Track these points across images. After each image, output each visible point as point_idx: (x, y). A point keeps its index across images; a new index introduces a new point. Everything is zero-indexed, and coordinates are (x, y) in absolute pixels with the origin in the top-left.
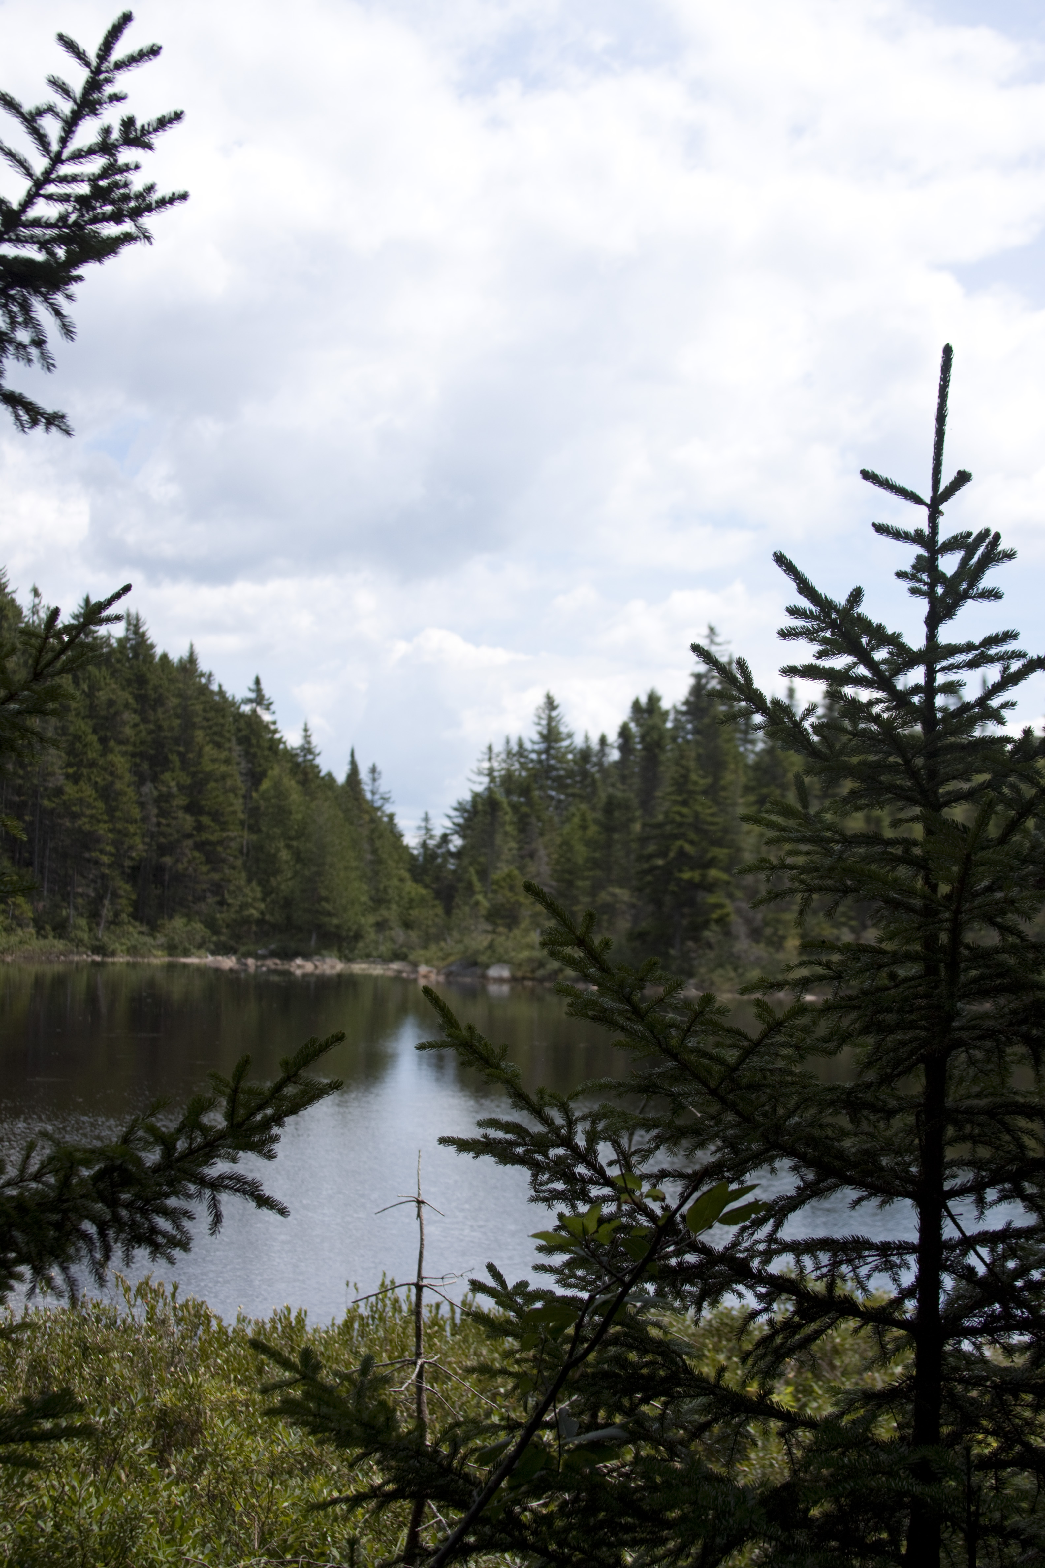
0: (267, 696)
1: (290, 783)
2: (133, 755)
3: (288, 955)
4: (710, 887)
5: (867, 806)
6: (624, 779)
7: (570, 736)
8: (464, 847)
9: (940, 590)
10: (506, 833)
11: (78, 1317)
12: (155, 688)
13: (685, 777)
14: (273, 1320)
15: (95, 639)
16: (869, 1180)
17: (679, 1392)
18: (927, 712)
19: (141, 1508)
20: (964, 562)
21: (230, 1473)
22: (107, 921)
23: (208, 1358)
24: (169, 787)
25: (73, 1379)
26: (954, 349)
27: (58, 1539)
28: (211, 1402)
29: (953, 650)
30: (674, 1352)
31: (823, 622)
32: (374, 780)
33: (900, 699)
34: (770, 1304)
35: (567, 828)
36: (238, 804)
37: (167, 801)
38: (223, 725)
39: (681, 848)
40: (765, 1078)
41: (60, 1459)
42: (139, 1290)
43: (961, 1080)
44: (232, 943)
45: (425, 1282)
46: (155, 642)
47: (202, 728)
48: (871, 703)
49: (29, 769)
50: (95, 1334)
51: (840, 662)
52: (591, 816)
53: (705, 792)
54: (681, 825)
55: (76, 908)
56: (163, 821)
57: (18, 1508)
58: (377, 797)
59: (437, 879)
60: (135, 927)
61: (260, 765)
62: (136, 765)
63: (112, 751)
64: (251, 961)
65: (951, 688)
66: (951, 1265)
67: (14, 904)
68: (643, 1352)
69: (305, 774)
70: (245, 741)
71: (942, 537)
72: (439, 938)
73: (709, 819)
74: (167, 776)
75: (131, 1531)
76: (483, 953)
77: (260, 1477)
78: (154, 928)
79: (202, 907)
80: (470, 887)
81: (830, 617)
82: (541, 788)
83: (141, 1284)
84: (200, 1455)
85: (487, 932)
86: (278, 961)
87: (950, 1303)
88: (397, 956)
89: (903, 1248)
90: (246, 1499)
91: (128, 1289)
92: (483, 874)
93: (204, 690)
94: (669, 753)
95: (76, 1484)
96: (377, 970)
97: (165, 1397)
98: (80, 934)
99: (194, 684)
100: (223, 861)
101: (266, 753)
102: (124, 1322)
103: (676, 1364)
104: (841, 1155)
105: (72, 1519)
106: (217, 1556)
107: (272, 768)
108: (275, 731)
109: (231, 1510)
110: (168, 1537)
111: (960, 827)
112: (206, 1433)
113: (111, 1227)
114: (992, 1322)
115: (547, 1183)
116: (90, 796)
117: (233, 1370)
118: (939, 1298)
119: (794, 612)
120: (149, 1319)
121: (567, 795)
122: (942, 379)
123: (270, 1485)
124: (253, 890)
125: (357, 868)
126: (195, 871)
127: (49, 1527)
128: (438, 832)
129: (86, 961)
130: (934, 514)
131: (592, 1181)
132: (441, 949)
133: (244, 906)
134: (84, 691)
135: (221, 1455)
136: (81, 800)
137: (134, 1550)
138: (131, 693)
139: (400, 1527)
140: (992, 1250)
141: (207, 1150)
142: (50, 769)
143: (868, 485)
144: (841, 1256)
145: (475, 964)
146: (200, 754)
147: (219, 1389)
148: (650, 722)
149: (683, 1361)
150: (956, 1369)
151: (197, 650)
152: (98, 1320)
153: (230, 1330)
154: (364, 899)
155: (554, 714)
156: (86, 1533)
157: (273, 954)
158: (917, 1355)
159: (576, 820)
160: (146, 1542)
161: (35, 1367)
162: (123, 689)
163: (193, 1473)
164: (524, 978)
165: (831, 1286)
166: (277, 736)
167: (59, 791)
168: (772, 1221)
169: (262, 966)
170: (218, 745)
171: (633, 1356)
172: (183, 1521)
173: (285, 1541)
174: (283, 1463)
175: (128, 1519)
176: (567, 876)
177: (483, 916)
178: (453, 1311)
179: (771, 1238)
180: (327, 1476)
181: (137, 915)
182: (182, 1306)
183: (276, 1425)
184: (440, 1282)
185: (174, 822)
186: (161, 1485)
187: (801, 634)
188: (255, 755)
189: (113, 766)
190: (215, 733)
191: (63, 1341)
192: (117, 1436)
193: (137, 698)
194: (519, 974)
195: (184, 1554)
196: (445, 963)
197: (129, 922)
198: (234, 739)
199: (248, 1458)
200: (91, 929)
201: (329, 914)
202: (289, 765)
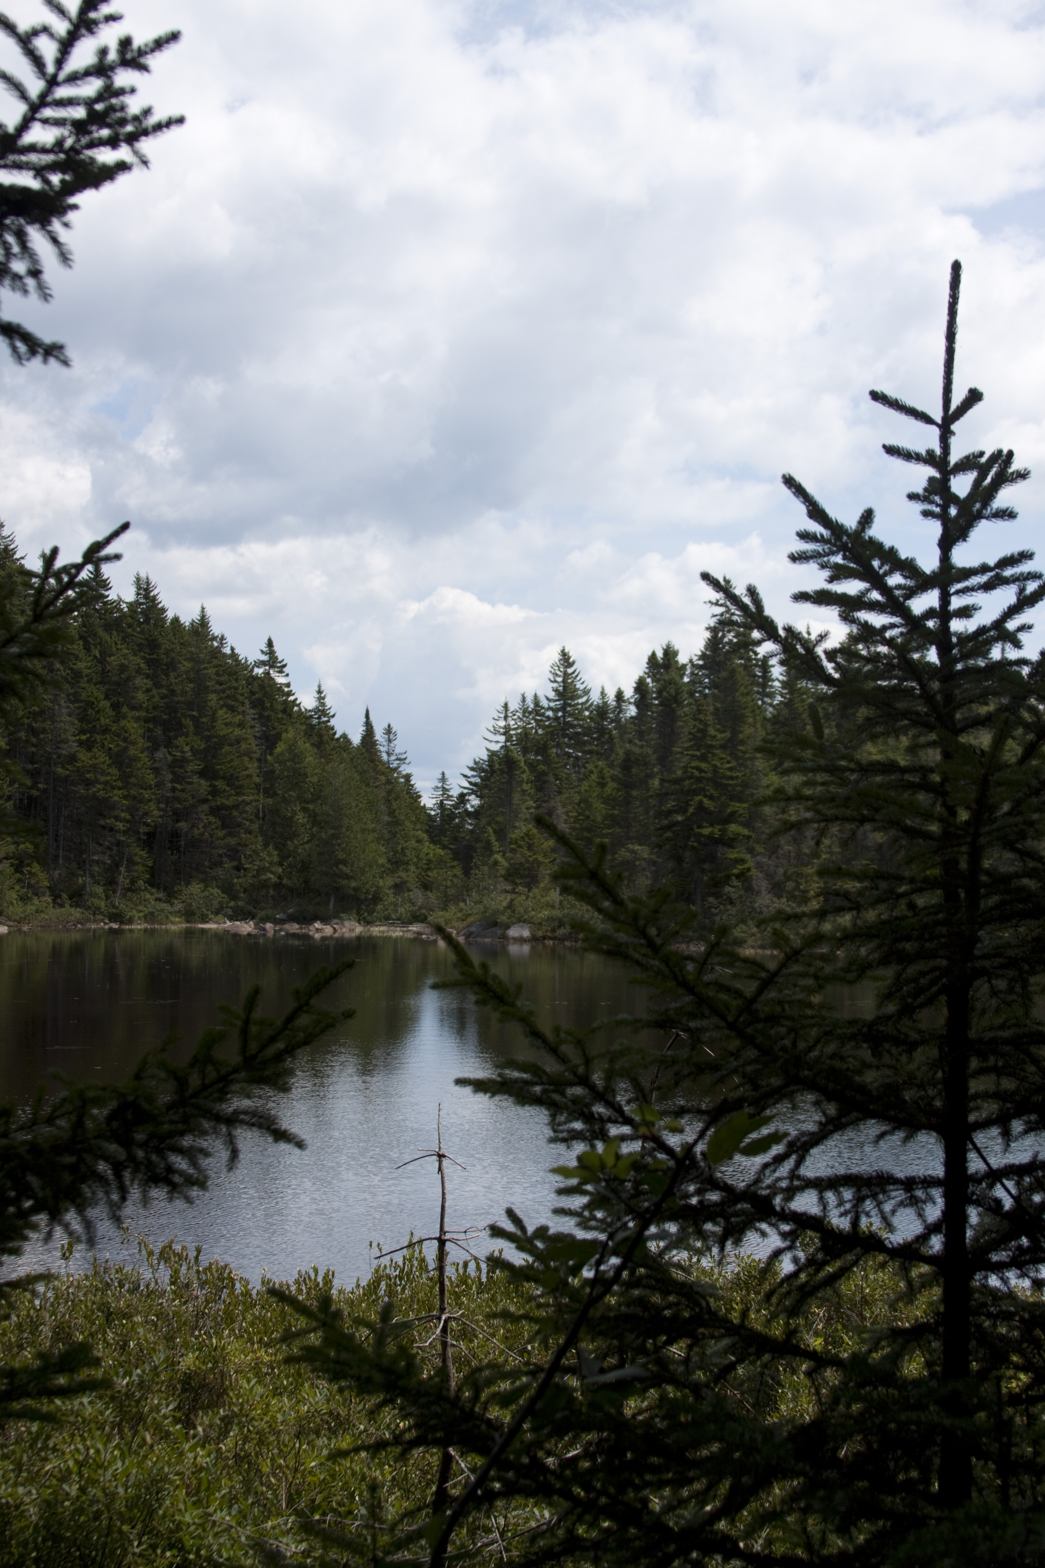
0: (280, 659)
1: (305, 746)
2: (147, 721)
3: (306, 919)
4: (730, 843)
5: (883, 734)
6: (641, 734)
7: (586, 692)
8: (481, 807)
9: (953, 511)
10: (524, 791)
11: (101, 1282)
12: (167, 653)
13: (703, 732)
14: (297, 1282)
15: (105, 603)
16: (892, 1113)
17: (703, 1334)
18: (942, 638)
19: (166, 1470)
20: (977, 483)
21: (257, 1433)
22: (124, 889)
23: (233, 1322)
24: (183, 752)
25: (98, 1344)
26: (963, 264)
27: (83, 1502)
28: (235, 1364)
29: (968, 573)
30: (697, 1293)
31: (834, 545)
32: (390, 741)
33: (914, 623)
34: (793, 1242)
35: (585, 786)
36: (253, 768)
37: (181, 767)
38: (236, 688)
39: (701, 802)
40: (784, 1010)
41: (84, 1422)
42: (162, 1253)
43: (984, 1012)
44: (250, 908)
45: (448, 1236)
46: (166, 607)
47: (215, 691)
48: (884, 628)
49: (42, 736)
50: (118, 1299)
51: (852, 587)
52: (608, 772)
53: (723, 747)
54: (699, 780)
55: (92, 876)
56: (178, 786)
57: (43, 1471)
58: (393, 758)
59: (455, 839)
60: (152, 894)
61: (274, 728)
62: (150, 730)
63: (124, 717)
64: (269, 926)
65: (966, 612)
66: (977, 1200)
67: (30, 872)
68: (665, 1293)
69: (320, 736)
70: (258, 704)
71: (954, 458)
72: (458, 898)
73: (729, 773)
74: (181, 741)
75: (157, 1493)
76: (503, 913)
77: (287, 1438)
78: (171, 895)
79: (220, 872)
80: (488, 846)
81: (841, 540)
82: (558, 745)
83: (164, 1248)
84: (227, 1416)
85: (507, 892)
86: (297, 926)
87: (976, 1239)
88: (416, 918)
89: (928, 1182)
90: (273, 1460)
91: (151, 1253)
92: (501, 834)
93: (217, 653)
94: (686, 709)
95: (100, 1446)
96: (397, 933)
97: (188, 1361)
98: (96, 901)
99: (206, 648)
100: (239, 825)
101: (280, 715)
102: (147, 1286)
103: (700, 1305)
104: (862, 1089)
105: (97, 1481)
106: (245, 1517)
107: (286, 731)
108: (290, 694)
109: (258, 1471)
110: (194, 1499)
111: (978, 752)
112: (231, 1394)
113: (127, 1167)
114: (1020, 1256)
115: (565, 1123)
116: (103, 763)
117: (259, 1332)
118: (965, 1233)
119: (804, 536)
120: (173, 1283)
121: (583, 752)
122: (951, 296)
123: (297, 1445)
124: (269, 855)
125: (374, 830)
126: (211, 836)
127: (73, 1490)
128: (455, 792)
129: (103, 928)
130: (946, 434)
131: (610, 1120)
132: (461, 910)
133: (261, 871)
134: (95, 657)
135: (247, 1416)
136: (95, 767)
137: (161, 1512)
138: (143, 658)
139: (428, 1485)
140: (1018, 1184)
141: (221, 1085)
142: (63, 736)
143: (878, 406)
144: (865, 1191)
145: (495, 924)
146: (214, 719)
147: (243, 1352)
148: (667, 677)
149: (708, 1303)
150: (985, 1305)
151: (209, 612)
152: (121, 1286)
153: (254, 1292)
154: (382, 861)
155: (570, 671)
156: (112, 1496)
157: (292, 919)
158: (945, 1292)
159: (594, 777)
160: (172, 1504)
161: (58, 1334)
162: (135, 655)
163: (220, 1435)
164: (544, 938)
165: (855, 1223)
166: (292, 698)
167: (72, 758)
168: (794, 1157)
169: (281, 930)
170: (232, 709)
171: (656, 1299)
172: (209, 1482)
173: (314, 1501)
174: (309, 1423)
175: (154, 1481)
176: (586, 834)
177: (502, 876)
178: (478, 1268)
179: (793, 1175)
180: (354, 1435)
181: (153, 883)
182: (205, 1270)
183: (302, 1385)
184: (462, 1236)
185: (189, 787)
186: (187, 1446)
187: (812, 557)
188: (268, 718)
189: (126, 732)
190: (228, 697)
191: (86, 1306)
192: (141, 1398)
193: (149, 662)
194: (540, 934)
195: (211, 1515)
196: (465, 923)
197: (146, 889)
198: (247, 702)
199: (274, 1418)
200: (107, 897)
201: (348, 877)
202: (304, 727)
